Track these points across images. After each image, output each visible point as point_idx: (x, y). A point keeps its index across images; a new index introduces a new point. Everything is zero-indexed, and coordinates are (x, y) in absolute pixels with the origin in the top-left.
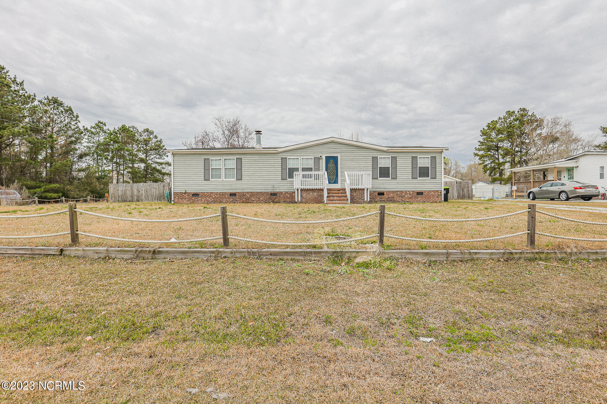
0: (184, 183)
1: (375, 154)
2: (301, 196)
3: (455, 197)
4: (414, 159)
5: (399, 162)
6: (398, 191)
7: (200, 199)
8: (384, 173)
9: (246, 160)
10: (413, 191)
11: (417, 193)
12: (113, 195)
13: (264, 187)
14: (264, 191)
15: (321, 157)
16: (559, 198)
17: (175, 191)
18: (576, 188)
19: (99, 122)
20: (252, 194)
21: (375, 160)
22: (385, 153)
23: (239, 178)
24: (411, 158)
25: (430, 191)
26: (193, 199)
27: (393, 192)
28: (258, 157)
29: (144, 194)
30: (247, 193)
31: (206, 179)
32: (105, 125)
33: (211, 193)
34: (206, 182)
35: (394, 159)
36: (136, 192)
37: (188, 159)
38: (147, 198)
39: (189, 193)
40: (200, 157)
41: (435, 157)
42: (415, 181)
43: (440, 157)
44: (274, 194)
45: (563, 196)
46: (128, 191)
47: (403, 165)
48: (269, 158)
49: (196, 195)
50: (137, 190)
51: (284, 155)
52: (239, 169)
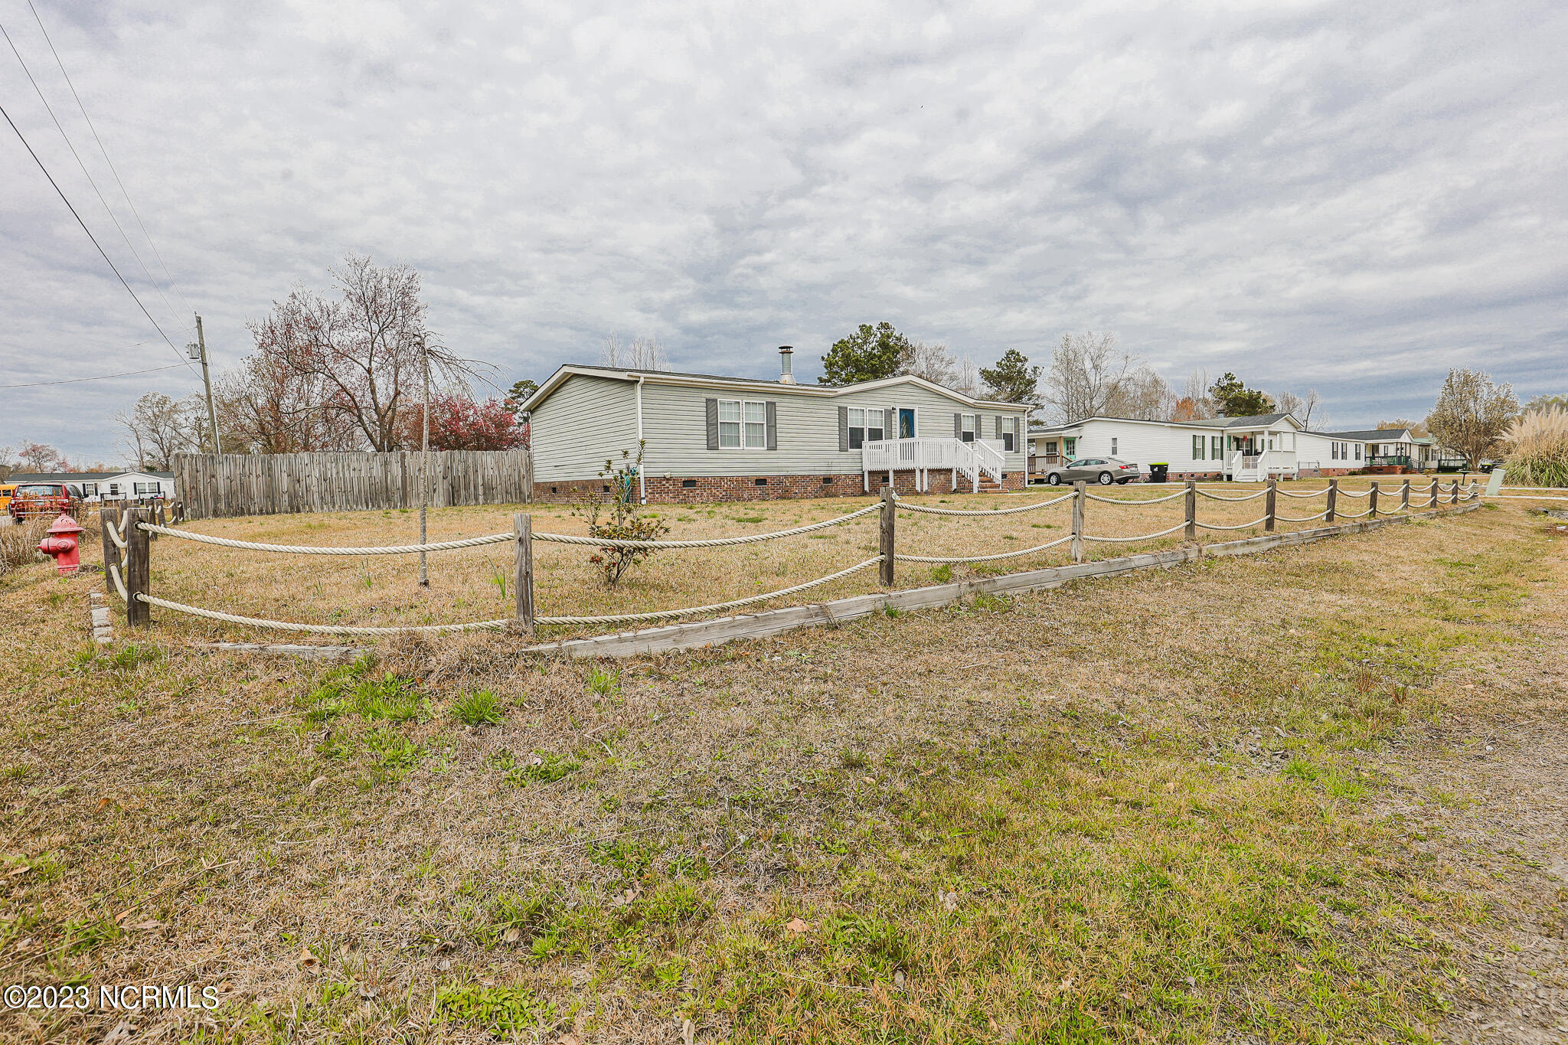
0: (665, 455)
1: (957, 409)
4: (999, 421)
5: (984, 422)
7: (698, 492)
9: (783, 406)
12: (194, 492)
13: (812, 465)
14: (813, 473)
15: (893, 408)
16: (1100, 481)
17: (649, 475)
18: (1123, 468)
20: (795, 479)
22: (968, 409)
23: (773, 447)
24: (995, 418)
26: (685, 492)
28: (802, 402)
29: (315, 489)
30: (786, 477)
31: (712, 446)
33: (722, 478)
34: (710, 454)
35: (978, 420)
36: (285, 483)
37: (672, 398)
38: (328, 499)
39: (675, 479)
40: (697, 395)
44: (827, 480)
45: (1105, 479)
46: (253, 478)
47: (987, 430)
48: (820, 407)
49: (690, 483)
50: (289, 475)
51: (842, 403)
52: (772, 425)
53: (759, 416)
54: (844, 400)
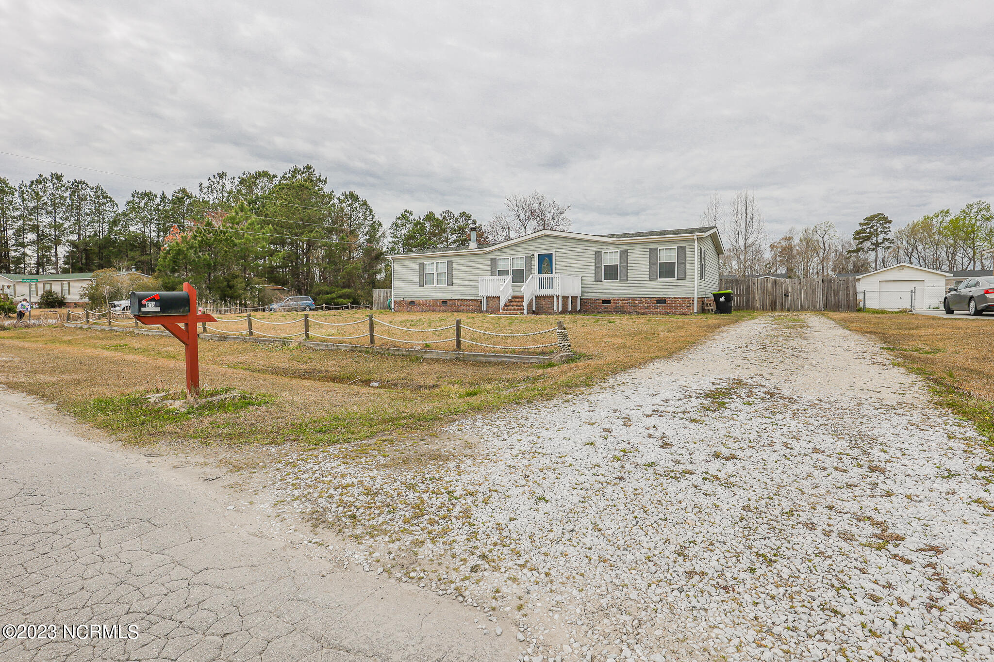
0: (403, 290)
1: (598, 248)
2: (487, 304)
3: (818, 307)
4: (653, 252)
5: (631, 257)
6: (629, 298)
7: (416, 307)
8: (611, 272)
10: (651, 298)
11: (658, 300)
13: (473, 293)
14: (473, 298)
15: (533, 255)
17: (395, 299)
18: (987, 292)
19: (405, 211)
20: (463, 302)
21: (598, 255)
22: (612, 246)
23: (450, 284)
24: (648, 250)
25: (676, 298)
26: (410, 307)
27: (623, 299)
28: (468, 258)
30: (457, 300)
31: (421, 286)
32: (411, 214)
33: (425, 301)
34: (421, 289)
35: (624, 255)
37: (405, 264)
39: (406, 301)
40: (415, 261)
41: (685, 247)
42: (653, 283)
43: (692, 247)
45: (973, 307)
47: (636, 262)
48: (479, 260)
49: (412, 303)
51: (493, 255)
52: (450, 272)
53: (443, 268)
54: (494, 254)
